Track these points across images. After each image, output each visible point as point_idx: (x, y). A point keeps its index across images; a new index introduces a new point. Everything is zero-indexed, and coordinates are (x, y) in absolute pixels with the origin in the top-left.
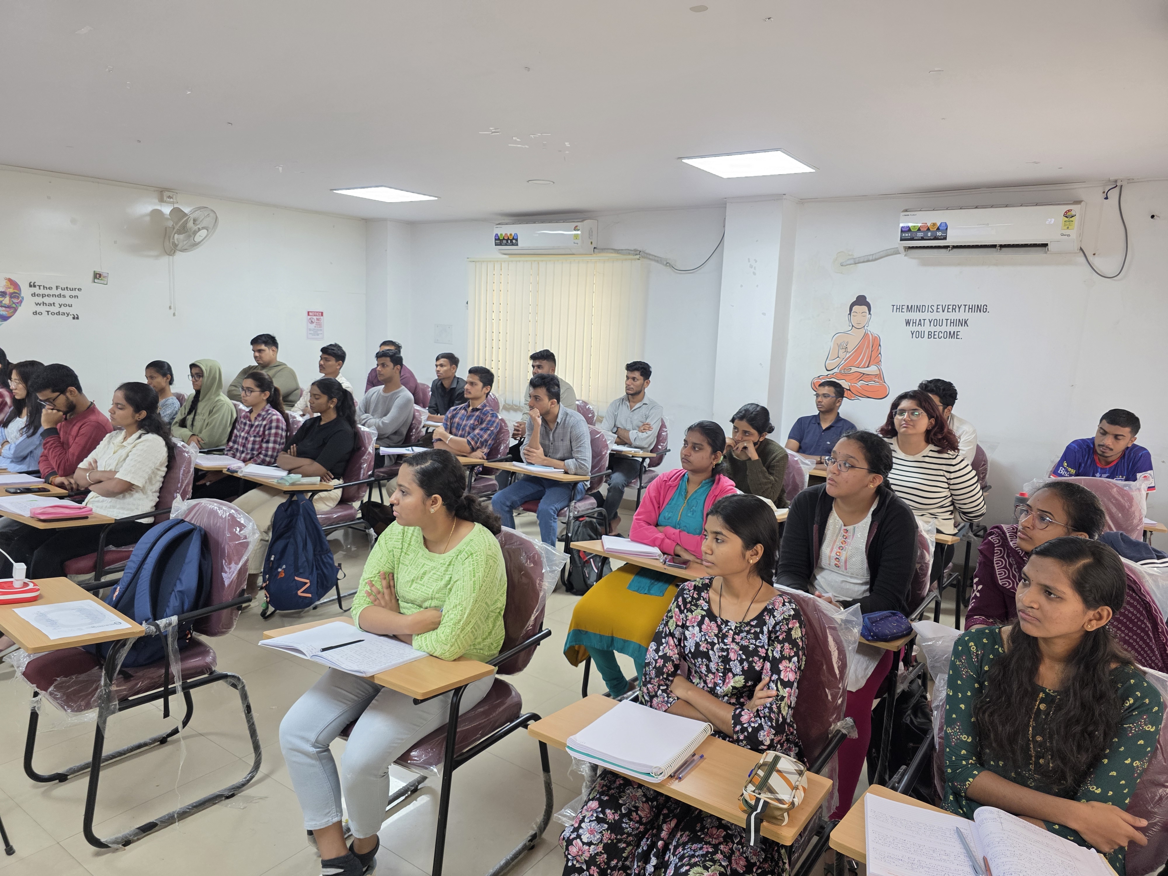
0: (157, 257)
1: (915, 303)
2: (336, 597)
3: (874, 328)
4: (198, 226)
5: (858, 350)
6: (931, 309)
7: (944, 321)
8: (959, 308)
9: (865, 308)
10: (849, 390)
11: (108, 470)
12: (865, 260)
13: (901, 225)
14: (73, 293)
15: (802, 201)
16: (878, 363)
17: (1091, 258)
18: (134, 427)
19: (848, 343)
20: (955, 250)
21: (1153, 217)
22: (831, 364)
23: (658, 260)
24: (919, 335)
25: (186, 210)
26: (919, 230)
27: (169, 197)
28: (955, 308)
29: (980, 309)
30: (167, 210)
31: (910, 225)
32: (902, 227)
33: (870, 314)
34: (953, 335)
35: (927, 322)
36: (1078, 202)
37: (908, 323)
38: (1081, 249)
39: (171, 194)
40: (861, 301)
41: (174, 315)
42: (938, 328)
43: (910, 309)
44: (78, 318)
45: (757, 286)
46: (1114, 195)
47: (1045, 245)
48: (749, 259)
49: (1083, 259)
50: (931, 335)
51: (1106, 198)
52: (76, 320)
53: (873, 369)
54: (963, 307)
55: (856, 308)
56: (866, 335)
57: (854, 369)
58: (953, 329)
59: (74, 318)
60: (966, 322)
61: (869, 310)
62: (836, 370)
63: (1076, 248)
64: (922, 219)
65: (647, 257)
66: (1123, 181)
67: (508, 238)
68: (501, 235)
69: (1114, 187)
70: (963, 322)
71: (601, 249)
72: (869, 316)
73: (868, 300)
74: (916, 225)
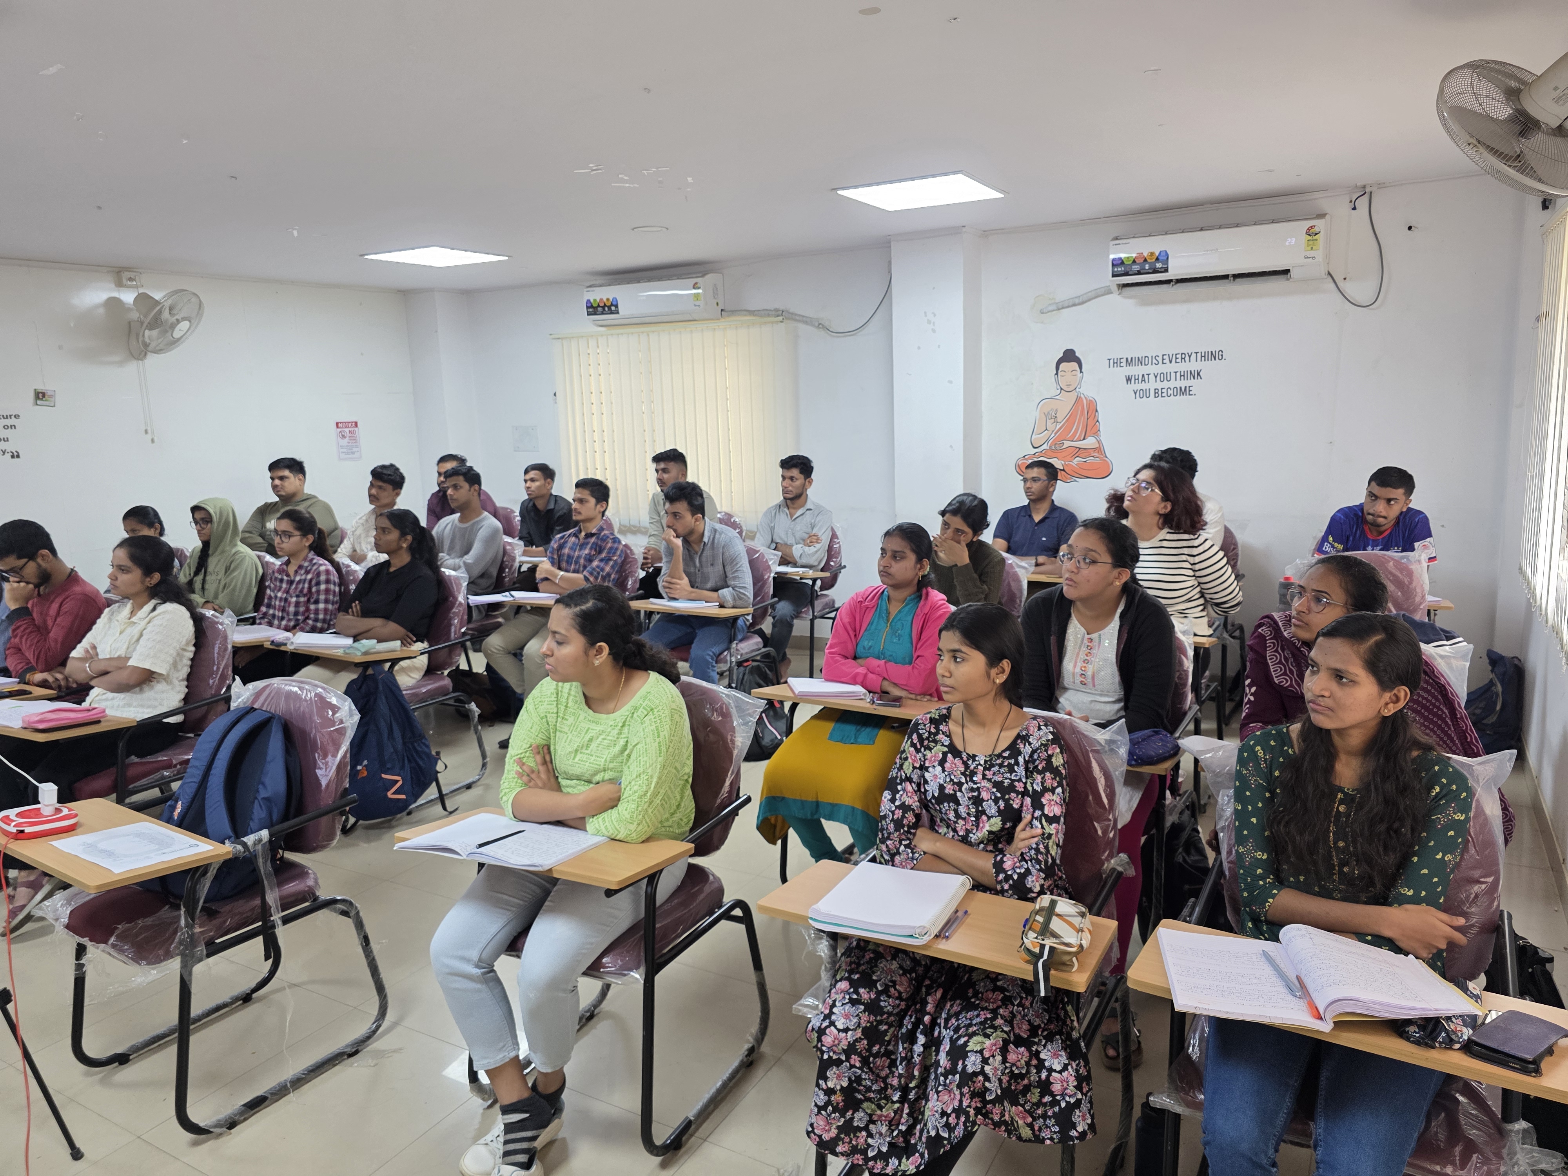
0: (121, 363)
1: (1135, 355)
2: (437, 795)
3: (1088, 390)
4: (177, 317)
5: (1071, 419)
7: (1173, 375)
8: (1190, 357)
9: (1074, 365)
10: (1063, 470)
11: (116, 656)
12: (1071, 304)
13: (1112, 257)
14: (9, 422)
15: (986, 234)
16: (1096, 433)
17: (1341, 284)
18: (145, 595)
19: (1057, 410)
20: (1179, 285)
21: (1410, 228)
22: (1039, 439)
23: (806, 321)
24: (1142, 394)
25: (157, 296)
26: (1134, 261)
27: (130, 279)
28: (1184, 357)
29: (1214, 356)
30: (128, 297)
31: (1123, 256)
32: (1113, 260)
33: (1081, 372)
34: (1184, 391)
35: (1152, 377)
36: (1321, 216)
37: (1129, 380)
38: (1329, 274)
39: (132, 275)
40: (1070, 356)
41: (153, 441)
42: (1166, 384)
43: (1129, 362)
44: (18, 456)
45: (939, 346)
46: (1363, 203)
47: (1286, 272)
48: (925, 313)
49: (1332, 285)
51: (1354, 209)
52: (16, 460)
53: (1090, 442)
54: (1194, 356)
55: (1063, 366)
56: (1078, 399)
57: (1067, 444)
58: (1183, 384)
59: (13, 457)
60: (1198, 374)
61: (1080, 367)
62: (1045, 447)
63: (1323, 272)
64: (1135, 248)
65: (792, 318)
66: (1374, 186)
67: (605, 304)
68: (595, 300)
69: (1362, 194)
70: (1196, 375)
71: (730, 312)
72: (1080, 375)
73: (1079, 355)
74: (1130, 256)
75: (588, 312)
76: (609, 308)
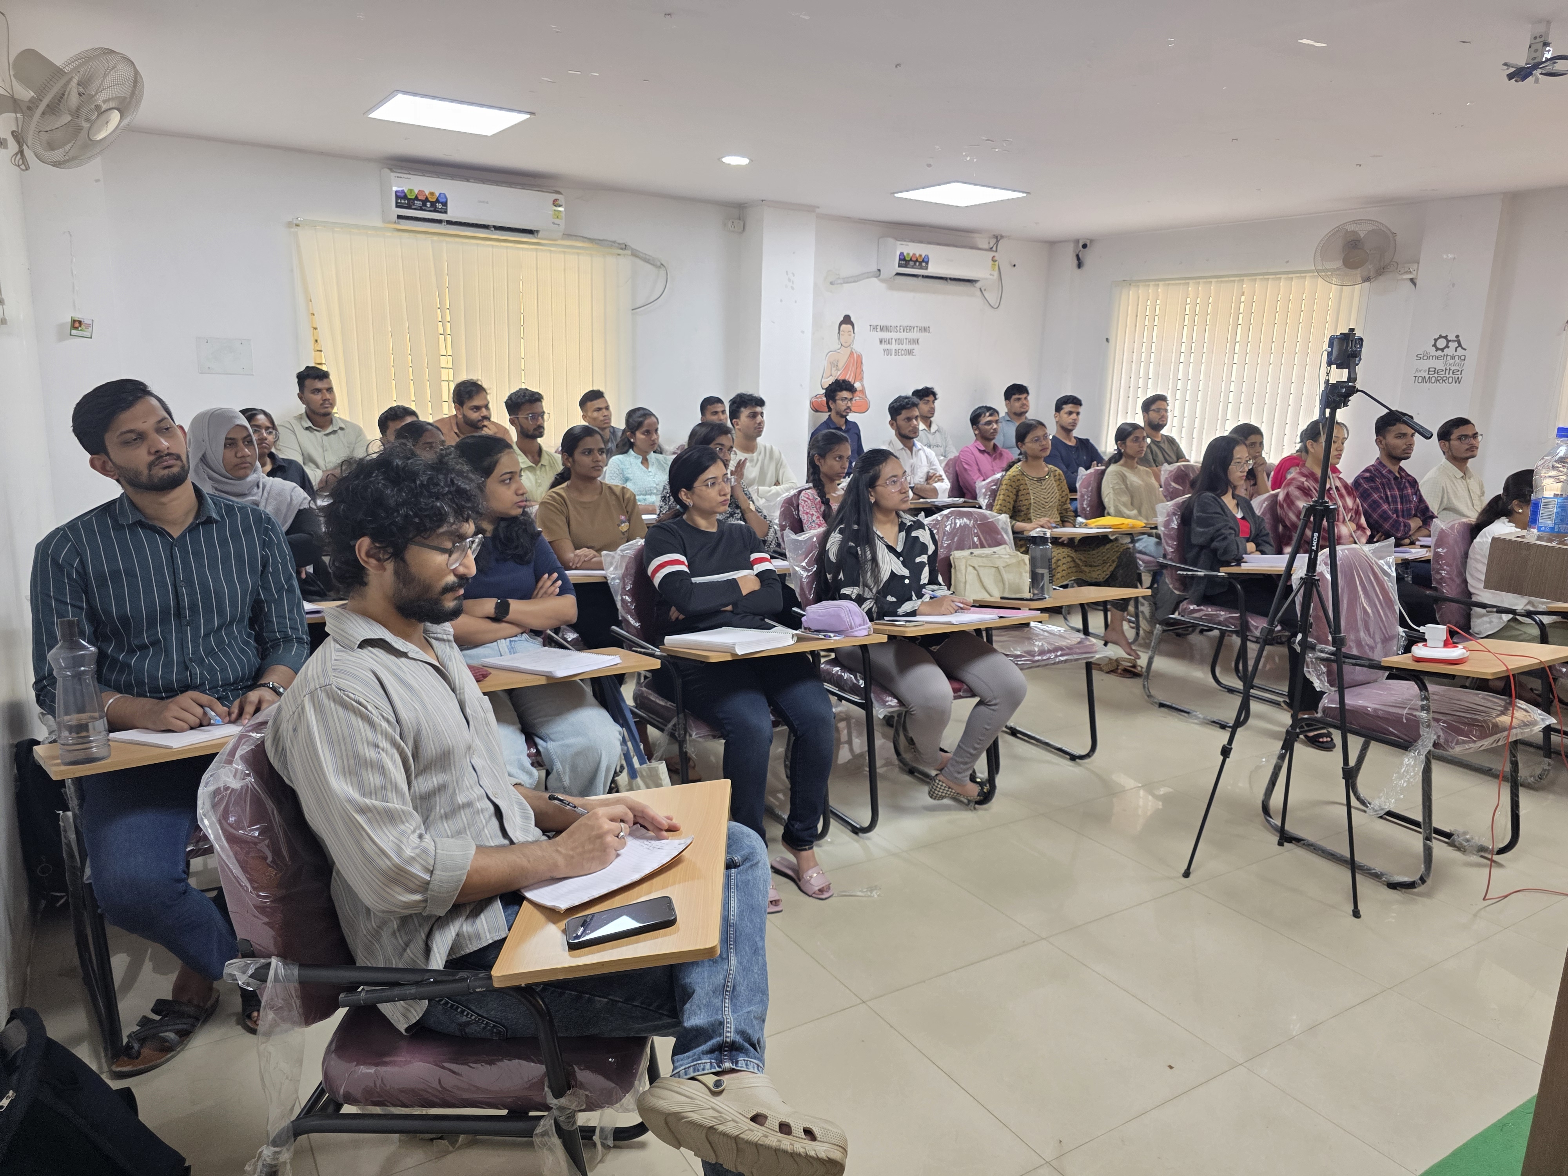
1: (886, 323)
3: (857, 347)
5: (845, 367)
6: (896, 329)
7: (905, 340)
8: (913, 329)
9: (850, 327)
12: (850, 280)
16: (861, 378)
17: (984, 293)
19: (838, 359)
20: (927, 279)
21: (1015, 266)
22: (826, 382)
24: (888, 352)
28: (911, 329)
29: (926, 330)
33: (854, 332)
34: (910, 352)
35: (895, 341)
37: (881, 342)
40: (847, 320)
42: (901, 347)
43: (881, 329)
45: (795, 302)
47: (974, 282)
48: (787, 272)
50: (897, 352)
53: (857, 385)
54: (916, 328)
55: (843, 326)
56: (852, 353)
58: (910, 347)
60: (918, 341)
61: (854, 329)
64: (912, 249)
65: (635, 254)
66: (1002, 237)
67: (427, 198)
68: (411, 191)
69: (995, 240)
70: (916, 341)
71: (567, 236)
72: (853, 335)
73: (852, 319)
74: (908, 254)
75: (397, 203)
76: (433, 204)
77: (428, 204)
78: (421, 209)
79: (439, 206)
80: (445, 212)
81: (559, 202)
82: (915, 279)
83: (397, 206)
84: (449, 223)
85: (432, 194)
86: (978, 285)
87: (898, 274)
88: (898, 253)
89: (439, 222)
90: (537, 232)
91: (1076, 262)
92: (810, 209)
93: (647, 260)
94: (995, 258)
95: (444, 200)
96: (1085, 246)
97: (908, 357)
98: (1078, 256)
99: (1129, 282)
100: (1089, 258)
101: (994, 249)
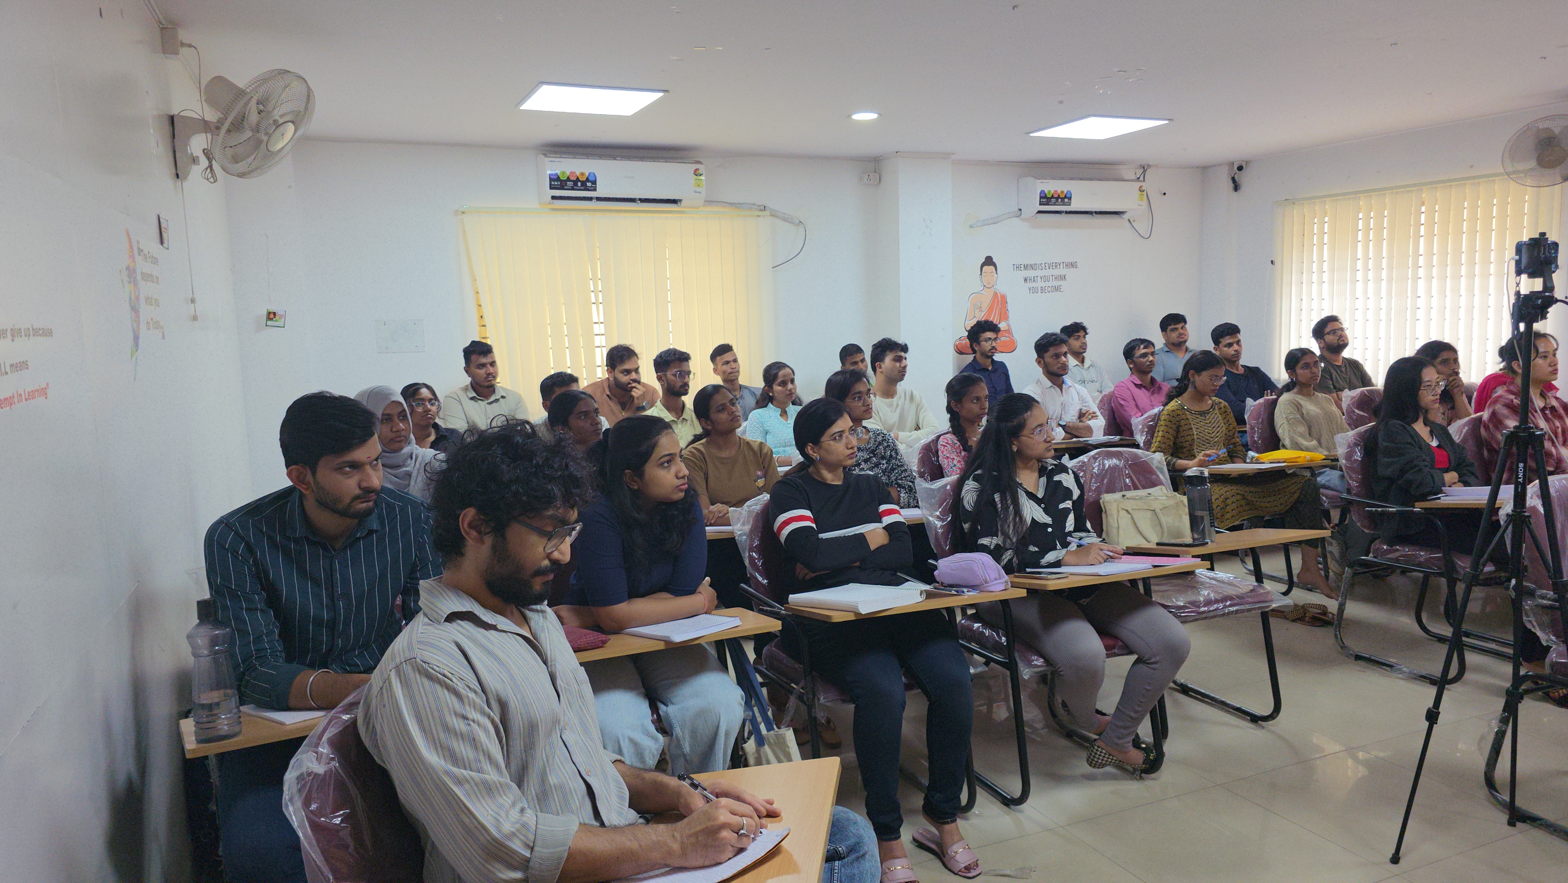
1: (1030, 262)
4: (273, 117)
5: (991, 308)
6: (1041, 267)
7: (1051, 277)
8: (1060, 265)
9: (992, 268)
12: (990, 222)
16: (1007, 319)
17: (1133, 224)
19: (981, 301)
20: (1071, 215)
21: (1165, 194)
22: (969, 324)
24: (1033, 290)
26: (1052, 196)
28: (1056, 265)
29: (1073, 265)
33: (996, 273)
34: (1057, 289)
35: (1039, 278)
37: (1026, 280)
40: (989, 261)
42: (1047, 284)
43: (1026, 267)
45: (934, 248)
47: (1123, 213)
48: (924, 219)
49: (1129, 224)
50: (1043, 290)
53: (1003, 326)
55: (985, 268)
56: (996, 294)
58: (1057, 284)
61: (996, 270)
64: (1052, 187)
65: (774, 215)
66: (1149, 166)
67: (578, 178)
68: (563, 173)
69: (1142, 170)
70: (1063, 278)
71: (709, 202)
72: (996, 275)
73: (994, 260)
74: (1049, 192)
75: (550, 185)
76: (584, 183)
77: (579, 184)
78: (573, 189)
79: (589, 184)
80: (595, 190)
81: (700, 172)
82: (1057, 215)
83: (551, 188)
84: (599, 199)
85: (582, 174)
86: (1126, 216)
87: (1039, 212)
88: (1039, 192)
89: (590, 199)
90: (680, 201)
91: (1231, 185)
92: (945, 156)
93: (786, 219)
94: (1143, 188)
95: (594, 179)
96: (1240, 168)
97: (1056, 294)
98: (1234, 179)
99: (1290, 201)
100: (1244, 179)
101: (1142, 178)
